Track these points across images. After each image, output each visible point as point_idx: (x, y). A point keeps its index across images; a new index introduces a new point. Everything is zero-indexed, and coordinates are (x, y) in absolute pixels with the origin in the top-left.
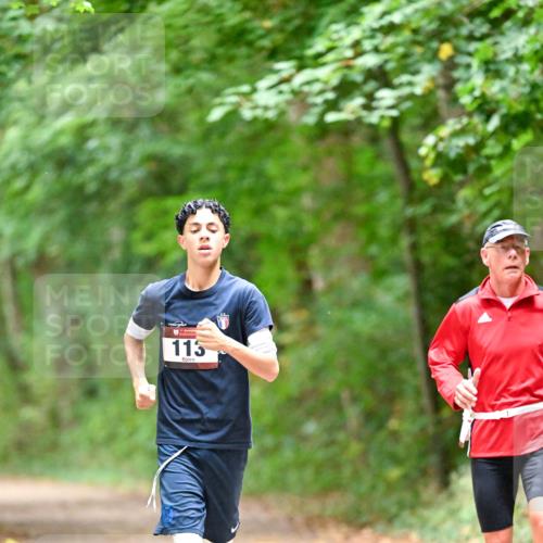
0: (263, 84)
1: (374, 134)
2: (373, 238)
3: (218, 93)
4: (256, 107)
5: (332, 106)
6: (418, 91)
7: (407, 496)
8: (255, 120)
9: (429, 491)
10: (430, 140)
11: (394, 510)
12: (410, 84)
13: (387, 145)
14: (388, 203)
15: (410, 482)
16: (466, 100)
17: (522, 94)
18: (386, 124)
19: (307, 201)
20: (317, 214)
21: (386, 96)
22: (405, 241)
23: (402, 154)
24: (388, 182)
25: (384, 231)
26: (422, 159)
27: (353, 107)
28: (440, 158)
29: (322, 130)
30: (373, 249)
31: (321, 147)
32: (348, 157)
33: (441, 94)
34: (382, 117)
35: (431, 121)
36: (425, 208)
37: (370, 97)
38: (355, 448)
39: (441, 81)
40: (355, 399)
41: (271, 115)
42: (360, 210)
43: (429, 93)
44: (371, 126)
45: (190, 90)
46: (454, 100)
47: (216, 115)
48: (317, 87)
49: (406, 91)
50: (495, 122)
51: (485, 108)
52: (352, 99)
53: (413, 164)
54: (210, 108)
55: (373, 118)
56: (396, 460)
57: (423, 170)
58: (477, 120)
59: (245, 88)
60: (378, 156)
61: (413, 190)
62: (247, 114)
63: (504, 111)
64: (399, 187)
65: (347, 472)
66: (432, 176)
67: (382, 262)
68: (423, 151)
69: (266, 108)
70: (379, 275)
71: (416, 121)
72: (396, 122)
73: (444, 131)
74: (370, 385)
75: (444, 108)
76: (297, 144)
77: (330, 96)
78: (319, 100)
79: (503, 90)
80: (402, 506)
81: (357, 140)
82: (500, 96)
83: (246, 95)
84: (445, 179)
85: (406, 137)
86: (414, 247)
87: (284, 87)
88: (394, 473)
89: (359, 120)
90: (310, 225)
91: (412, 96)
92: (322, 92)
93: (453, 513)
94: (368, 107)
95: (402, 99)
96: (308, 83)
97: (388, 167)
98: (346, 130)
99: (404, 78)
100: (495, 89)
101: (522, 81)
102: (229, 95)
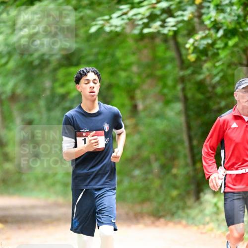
0: (114, 15)
1: (165, 39)
2: (165, 86)
3: (94, 19)
4: (111, 26)
5: (146, 25)
6: (186, 18)
7: (181, 204)
8: (111, 32)
9: (191, 201)
10: (191, 41)
11: (174, 210)
12: (182, 15)
13: (171, 43)
14: (172, 70)
15: (182, 197)
16: (207, 22)
17: (234, 20)
18: (171, 33)
19: (135, 69)
20: (139, 75)
21: (171, 21)
22: (179, 87)
23: (178, 47)
24: (172, 60)
25: (170, 82)
26: (188, 49)
27: (156, 26)
28: (196, 50)
29: (142, 37)
30: (166, 91)
31: (141, 44)
32: (154, 49)
33: (196, 20)
34: (169, 31)
35: (191, 32)
36: (189, 72)
37: (164, 21)
38: (157, 183)
39: (196, 14)
40: (157, 159)
41: (118, 29)
42: (159, 73)
43: (191, 20)
44: (164, 34)
45: (81, 18)
46: (202, 22)
47: (93, 29)
48: (139, 17)
49: (180, 19)
50: (221, 33)
51: (216, 26)
52: (155, 22)
53: (184, 52)
54: (91, 26)
55: (165, 31)
56: (175, 187)
57: (188, 54)
58: (212, 32)
59: (107, 17)
60: (167, 49)
61: (183, 64)
62: (107, 29)
63: (225, 27)
64: (177, 62)
65: (153, 192)
66: (192, 57)
67: (170, 97)
68: (188, 46)
69: (116, 26)
70: (167, 103)
71: (185, 32)
72: (176, 33)
73: (198, 37)
74: (164, 153)
75: (197, 26)
76: (130, 42)
77: (146, 21)
78: (140, 22)
79: (224, 18)
80: (178, 208)
81: (158, 41)
82: (223, 21)
83: (107, 21)
84: (198, 59)
85: (180, 40)
86: (184, 89)
87: (124, 17)
88: (175, 193)
89: (159, 32)
90: (136, 80)
91: (183, 21)
92: (142, 19)
93: (202, 211)
94: (163, 26)
95: (178, 22)
96: (135, 15)
97: (172, 53)
98: (152, 36)
99: (180, 13)
100: (221, 17)
101: (233, 14)
102: (99, 20)
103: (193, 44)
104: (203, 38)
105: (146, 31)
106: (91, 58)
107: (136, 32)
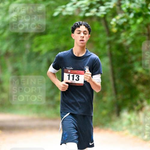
0: (69, 5)
3: (56, 7)
4: (66, 11)
5: (88, 11)
6: (111, 7)
8: (67, 15)
10: (114, 20)
12: (109, 5)
14: (103, 38)
16: (124, 9)
21: (102, 8)
28: (117, 25)
30: (99, 50)
37: (98, 8)
42: (95, 39)
44: (98, 17)
46: (121, 9)
47: (56, 14)
48: (83, 6)
50: (132, 15)
51: (129, 11)
53: (110, 26)
54: (54, 12)
55: (99, 14)
57: (112, 28)
58: (127, 14)
62: (64, 13)
63: (134, 12)
66: (115, 30)
68: (112, 23)
69: (69, 12)
73: (118, 17)
77: (87, 8)
78: (84, 9)
83: (64, 8)
87: (74, 6)
88: (104, 112)
93: (121, 123)
94: (97, 11)
95: (107, 9)
99: (107, 3)
101: (140, 4)
104: (122, 18)
107: (81, 15)
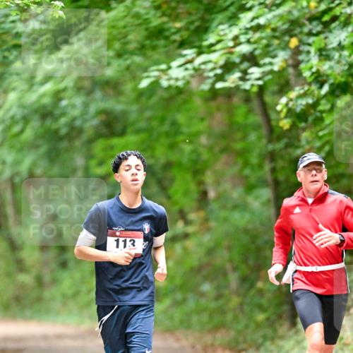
0: (175, 64)
1: (247, 96)
2: (246, 164)
3: (145, 70)
4: (170, 79)
5: (220, 78)
6: (276, 68)
7: (269, 332)
8: (170, 87)
9: (283, 328)
10: (284, 100)
11: (260, 340)
12: (271, 64)
13: (255, 104)
14: (257, 142)
15: (271, 323)
16: (307, 74)
17: (343, 71)
18: (255, 89)
19: (203, 140)
20: (210, 148)
21: (255, 72)
22: (267, 167)
23: (265, 110)
24: (256, 127)
25: (254, 160)
26: (279, 113)
27: (233, 79)
28: (290, 112)
29: (214, 94)
30: (247, 172)
31: (213, 105)
32: (230, 112)
33: (291, 70)
34: (252, 85)
35: (284, 88)
36: (279, 145)
37: (245, 72)
38: (235, 301)
39: (291, 62)
40: (235, 269)
41: (180, 84)
42: (239, 146)
43: (283, 70)
44: (245, 91)
45: (128, 68)
46: (299, 74)
47: (144, 84)
48: (210, 66)
49: (268, 68)
50: (326, 88)
51: (319, 79)
52: (233, 74)
53: (273, 116)
54: (141, 79)
55: (247, 86)
56: (262, 308)
57: (279, 120)
58: (314, 87)
59: (163, 67)
60: (250, 111)
61: (273, 133)
62: (165, 83)
63: (331, 81)
64: (264, 131)
65: (230, 316)
66: (285, 124)
67: (253, 180)
68: (279, 108)
69: (177, 79)
70: (250, 188)
71: (275, 88)
72: (261, 88)
73: (293, 95)
74: (245, 260)
75: (292, 80)
76: (198, 102)
77: (219, 71)
78: (211, 74)
79: (331, 68)
80: (265, 338)
81: (236, 100)
82: (329, 72)
83: (163, 71)
84: (293, 126)
85: (268, 98)
86: (273, 170)
87: (189, 66)
88: (261, 317)
89: (237, 88)
90: (205, 155)
91: (271, 72)
92: (213, 69)
93: (299, 343)
94: (243, 79)
95: (265, 74)
96: (204, 63)
97: (257, 118)
98: (229, 93)
99: (267, 60)
100: (326, 67)
101: (344, 62)
102: (153, 71)
103: (287, 104)
104: (300, 96)
105: (219, 85)
106: (142, 125)
107: (206, 87)
